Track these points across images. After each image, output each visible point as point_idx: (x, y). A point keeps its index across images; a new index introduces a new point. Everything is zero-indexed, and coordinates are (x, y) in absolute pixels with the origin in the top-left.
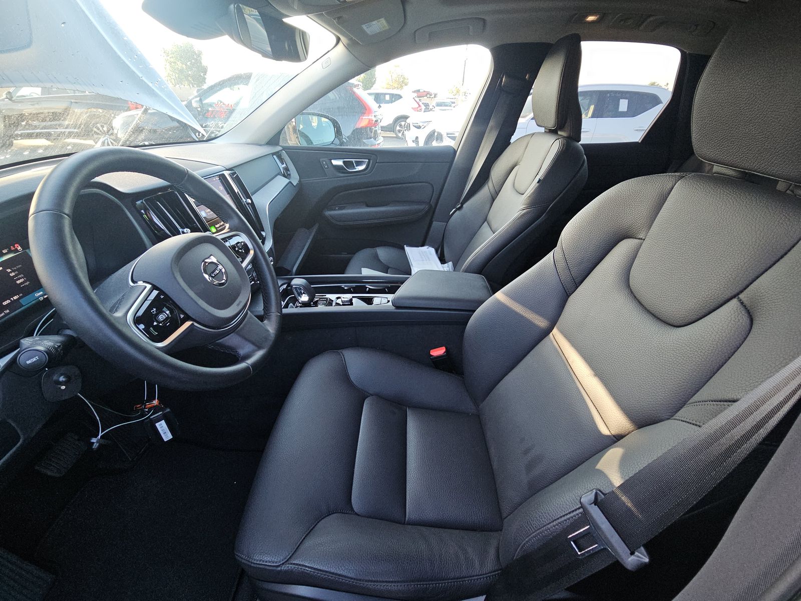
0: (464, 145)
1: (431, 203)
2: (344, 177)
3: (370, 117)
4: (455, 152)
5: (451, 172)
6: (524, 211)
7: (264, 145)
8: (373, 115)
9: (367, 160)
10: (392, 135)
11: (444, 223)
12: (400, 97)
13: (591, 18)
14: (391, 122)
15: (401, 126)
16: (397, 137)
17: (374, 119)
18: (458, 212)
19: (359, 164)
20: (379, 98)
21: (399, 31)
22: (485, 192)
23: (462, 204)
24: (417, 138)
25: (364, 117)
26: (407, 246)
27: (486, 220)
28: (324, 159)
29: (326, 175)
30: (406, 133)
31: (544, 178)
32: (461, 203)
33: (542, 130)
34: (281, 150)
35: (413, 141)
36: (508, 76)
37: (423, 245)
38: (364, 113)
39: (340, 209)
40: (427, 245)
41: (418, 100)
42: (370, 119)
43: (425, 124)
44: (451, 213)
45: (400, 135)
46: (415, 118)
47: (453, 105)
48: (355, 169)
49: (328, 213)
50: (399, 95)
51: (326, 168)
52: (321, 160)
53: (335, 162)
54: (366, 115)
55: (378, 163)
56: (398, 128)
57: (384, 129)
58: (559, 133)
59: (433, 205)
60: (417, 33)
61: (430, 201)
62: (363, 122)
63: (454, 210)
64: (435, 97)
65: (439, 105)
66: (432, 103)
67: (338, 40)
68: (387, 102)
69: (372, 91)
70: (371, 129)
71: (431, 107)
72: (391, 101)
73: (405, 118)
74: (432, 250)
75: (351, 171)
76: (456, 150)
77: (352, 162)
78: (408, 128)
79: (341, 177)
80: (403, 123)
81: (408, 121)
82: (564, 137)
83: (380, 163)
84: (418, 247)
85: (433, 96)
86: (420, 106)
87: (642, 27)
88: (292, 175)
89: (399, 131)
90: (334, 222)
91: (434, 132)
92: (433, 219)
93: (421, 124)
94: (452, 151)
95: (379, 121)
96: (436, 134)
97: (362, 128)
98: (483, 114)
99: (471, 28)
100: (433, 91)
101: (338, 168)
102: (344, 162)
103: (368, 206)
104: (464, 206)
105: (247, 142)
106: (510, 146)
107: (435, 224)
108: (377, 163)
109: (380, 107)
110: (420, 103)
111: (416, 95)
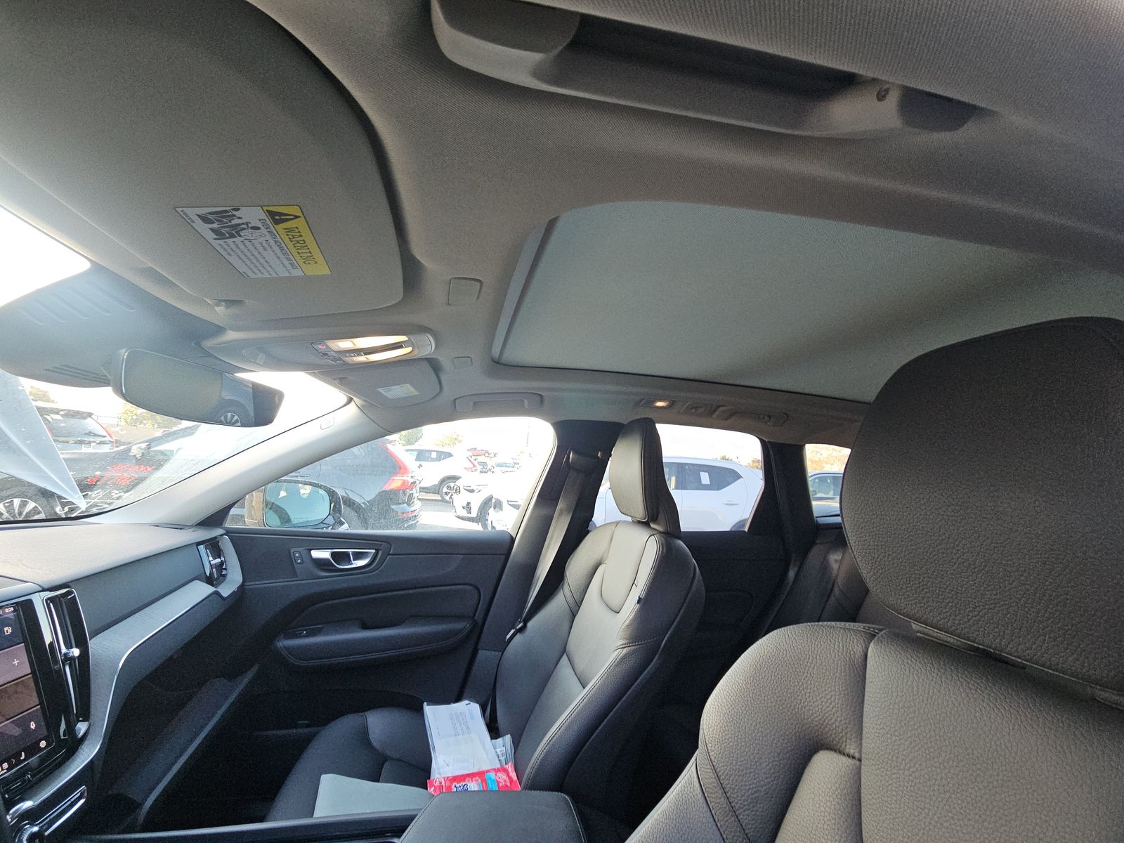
0: (525, 531)
1: (476, 618)
2: (327, 577)
3: (405, 478)
4: (512, 540)
5: (506, 570)
6: (625, 651)
7: (191, 526)
8: (410, 475)
9: (374, 551)
10: (438, 497)
11: (497, 653)
12: (450, 455)
13: (660, 404)
14: (436, 482)
15: (449, 487)
16: (443, 500)
17: (411, 481)
18: (518, 636)
19: (358, 556)
20: (422, 456)
21: (434, 397)
22: (559, 603)
23: (526, 622)
24: (469, 504)
25: (396, 478)
26: (428, 705)
27: (564, 651)
28: (297, 549)
29: (295, 574)
30: (455, 496)
31: (645, 596)
32: (524, 621)
33: (629, 519)
34: (222, 535)
35: (463, 508)
36: (576, 452)
37: (458, 700)
38: (396, 474)
39: (312, 633)
40: (466, 699)
41: (472, 459)
42: (404, 481)
43: (480, 488)
44: (508, 637)
45: (447, 498)
46: (467, 479)
47: (517, 466)
48: (352, 564)
49: (283, 643)
50: (449, 453)
51: (299, 564)
52: (292, 550)
53: (316, 554)
54: (399, 475)
55: (392, 555)
56: (445, 490)
57: (424, 490)
58: (652, 525)
59: (480, 620)
60: (457, 401)
61: (475, 615)
62: (396, 483)
63: (512, 631)
64: (495, 456)
65: (499, 465)
66: (491, 462)
67: (350, 400)
68: (434, 460)
69: (416, 446)
70: (404, 493)
71: (489, 467)
72: (439, 459)
73: (455, 478)
74: (475, 708)
75: (342, 567)
76: (514, 537)
77: (347, 554)
78: (458, 491)
79: (323, 577)
80: (452, 485)
81: (458, 483)
82: (660, 532)
83: (394, 555)
84: (449, 703)
85: (492, 455)
86: (474, 466)
87: (714, 416)
88: (229, 577)
89: (446, 493)
90: (292, 660)
91: (491, 498)
92: (481, 645)
93: (473, 487)
94: (508, 538)
95: (418, 482)
96: (493, 500)
97: (391, 491)
98: (549, 493)
99: (526, 401)
100: (492, 451)
101: (321, 563)
102: (333, 555)
103: (365, 627)
104: (530, 624)
105: (157, 522)
106: (589, 535)
107: (482, 654)
108: (389, 554)
109: (420, 466)
110: (476, 463)
111: (470, 453)
